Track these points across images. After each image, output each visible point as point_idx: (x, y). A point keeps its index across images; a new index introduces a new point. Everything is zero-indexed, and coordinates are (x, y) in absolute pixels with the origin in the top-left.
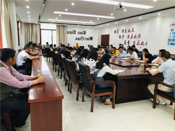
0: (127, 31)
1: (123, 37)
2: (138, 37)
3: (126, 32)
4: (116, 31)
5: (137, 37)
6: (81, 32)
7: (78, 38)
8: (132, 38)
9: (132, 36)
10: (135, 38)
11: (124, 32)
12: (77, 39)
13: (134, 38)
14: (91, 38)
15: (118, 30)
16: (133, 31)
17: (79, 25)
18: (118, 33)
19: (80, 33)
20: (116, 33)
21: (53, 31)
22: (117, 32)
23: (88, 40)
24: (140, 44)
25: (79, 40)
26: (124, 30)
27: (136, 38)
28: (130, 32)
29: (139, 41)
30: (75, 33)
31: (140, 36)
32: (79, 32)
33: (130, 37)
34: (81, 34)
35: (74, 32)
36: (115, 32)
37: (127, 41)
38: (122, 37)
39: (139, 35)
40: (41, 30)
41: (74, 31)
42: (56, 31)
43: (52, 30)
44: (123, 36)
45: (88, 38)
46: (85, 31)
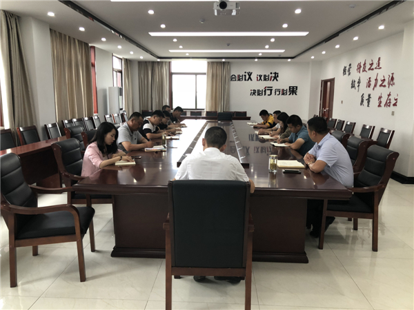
0: (368, 66)
1: (358, 86)
2: (389, 84)
3: (364, 70)
4: (347, 69)
5: (386, 83)
6: (265, 76)
7: (259, 91)
8: (375, 86)
9: (376, 80)
10: (382, 88)
11: (362, 69)
12: (254, 93)
13: (381, 86)
14: (293, 90)
15: (350, 65)
16: (379, 66)
17: (259, 58)
18: (349, 74)
19: (262, 78)
20: (347, 73)
21: (198, 76)
22: (349, 70)
23: (283, 94)
24: (392, 105)
25: (259, 94)
26: (362, 65)
27: (385, 86)
28: (373, 69)
29: (389, 95)
30: (250, 78)
31: (392, 79)
32: (260, 76)
33: (373, 83)
34: (265, 80)
35: (247, 77)
36: (344, 71)
37: (366, 97)
38: (356, 85)
39: (391, 76)
40: (171, 74)
41: (247, 74)
42: (205, 76)
43: (196, 74)
44: (359, 82)
45: (283, 90)
46: (275, 73)
